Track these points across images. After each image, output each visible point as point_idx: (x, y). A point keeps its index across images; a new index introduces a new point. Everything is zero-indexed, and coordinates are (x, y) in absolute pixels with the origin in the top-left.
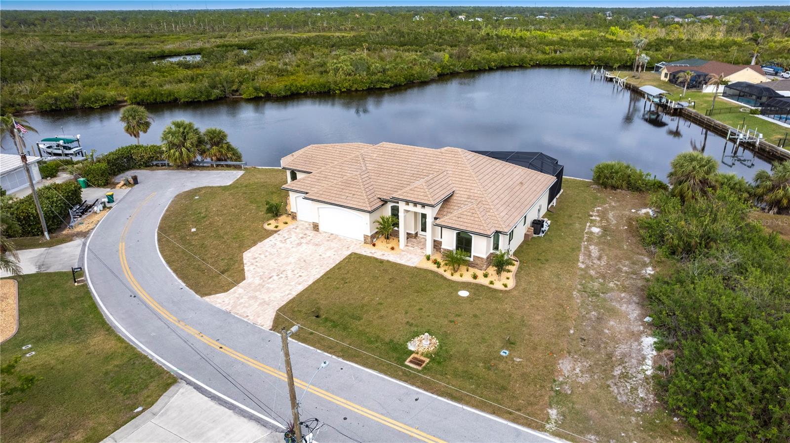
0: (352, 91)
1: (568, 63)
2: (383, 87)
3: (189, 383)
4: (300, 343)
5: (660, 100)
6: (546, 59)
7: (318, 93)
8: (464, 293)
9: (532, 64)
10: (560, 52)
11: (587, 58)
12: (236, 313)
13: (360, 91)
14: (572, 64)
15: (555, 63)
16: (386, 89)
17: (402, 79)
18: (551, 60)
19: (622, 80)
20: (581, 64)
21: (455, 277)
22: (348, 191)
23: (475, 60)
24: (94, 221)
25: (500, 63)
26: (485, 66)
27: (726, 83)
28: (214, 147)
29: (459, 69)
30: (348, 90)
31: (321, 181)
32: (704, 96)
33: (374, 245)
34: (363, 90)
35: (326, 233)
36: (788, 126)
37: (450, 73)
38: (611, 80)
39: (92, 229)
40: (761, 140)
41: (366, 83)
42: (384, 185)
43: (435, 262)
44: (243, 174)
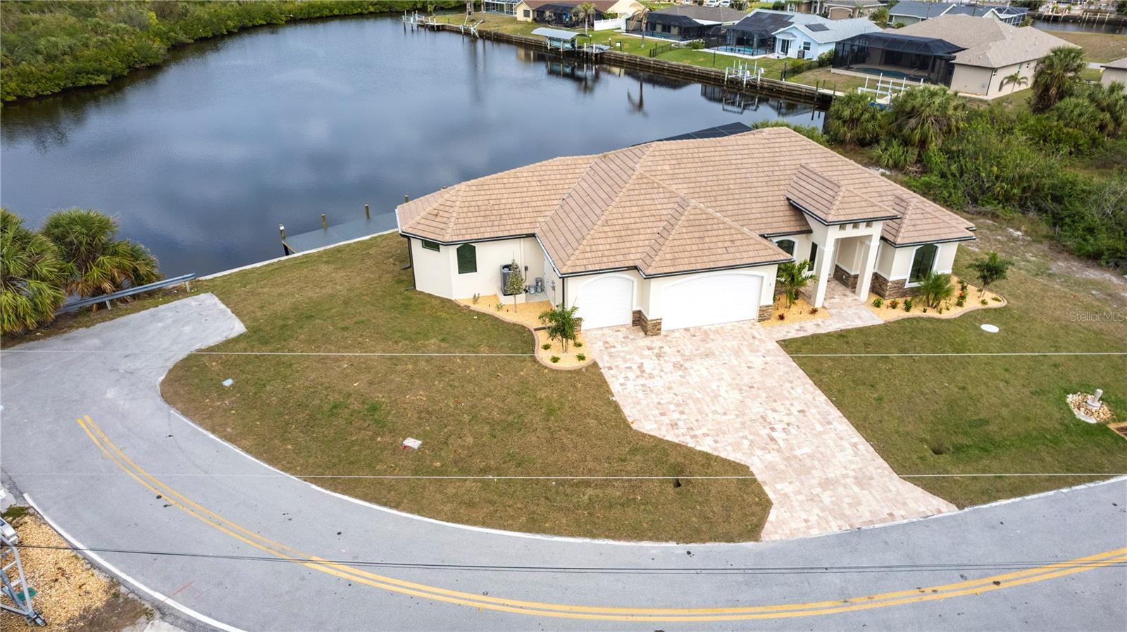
0: (29, 98)
1: (336, 12)
2: (94, 83)
5: (573, 45)
9: (284, 19)
13: (47, 96)
14: (342, 13)
15: (318, 15)
16: (101, 86)
17: (119, 64)
18: (312, 10)
19: (474, 28)
20: (355, 12)
21: (946, 315)
22: (714, 239)
23: (199, 19)
24: (61, 565)
25: (239, 21)
26: (220, 28)
27: (614, 16)
28: (101, 258)
29: (182, 37)
30: (18, 97)
31: (628, 239)
32: (604, 34)
33: (782, 317)
34: (54, 95)
35: (673, 331)
36: (751, 57)
37: (173, 45)
38: (440, 29)
39: (114, 582)
40: (761, 75)
41: (55, 78)
42: (743, 212)
43: (894, 306)
44: (221, 299)
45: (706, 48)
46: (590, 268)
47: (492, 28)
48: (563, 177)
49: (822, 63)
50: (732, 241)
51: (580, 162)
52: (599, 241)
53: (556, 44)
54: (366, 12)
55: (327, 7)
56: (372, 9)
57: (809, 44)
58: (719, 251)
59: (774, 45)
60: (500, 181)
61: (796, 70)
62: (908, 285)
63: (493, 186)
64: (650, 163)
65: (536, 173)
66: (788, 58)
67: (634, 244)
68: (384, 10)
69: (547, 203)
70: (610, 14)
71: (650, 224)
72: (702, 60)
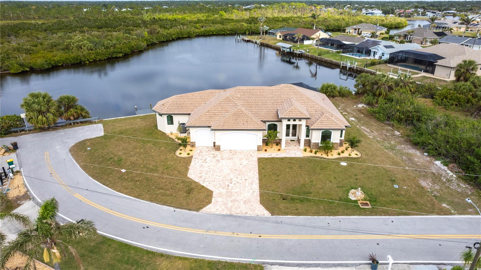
0: (97, 61)
1: (215, 33)
2: (118, 56)
3: (272, 264)
4: (299, 217)
5: (290, 50)
6: (202, 32)
7: (72, 64)
8: (344, 164)
9: (195, 35)
10: (205, 27)
11: (225, 29)
12: (236, 213)
13: (103, 60)
15: (208, 34)
16: (120, 57)
17: (128, 50)
18: (205, 32)
19: (258, 42)
20: (222, 33)
21: (330, 157)
22: (241, 120)
23: (163, 35)
24: (19, 185)
25: (177, 36)
26: (170, 38)
27: (313, 39)
28: (71, 109)
29: (155, 41)
30: (94, 60)
31: (213, 117)
32: (307, 46)
33: (266, 150)
34: (105, 59)
35: (226, 150)
36: (359, 58)
37: (151, 44)
38: (248, 41)
39: (28, 191)
40: (356, 65)
41: (106, 54)
42: (259, 112)
43: (311, 152)
44: (103, 126)
45: (342, 53)
46: (196, 125)
47: (265, 42)
48: (209, 96)
49: (386, 62)
50: (247, 121)
51: (217, 92)
52: (203, 117)
53: (284, 49)
54: (226, 33)
55: (212, 31)
56: (228, 32)
57: (384, 53)
58: (241, 124)
59: (370, 53)
60: (187, 96)
61: (373, 64)
62: (320, 145)
63: (184, 97)
64: (233, 93)
65: (200, 94)
66: (375, 59)
67: (214, 119)
68: (233, 33)
69: (199, 104)
70: (312, 38)
71: (223, 114)
72: (338, 58)
